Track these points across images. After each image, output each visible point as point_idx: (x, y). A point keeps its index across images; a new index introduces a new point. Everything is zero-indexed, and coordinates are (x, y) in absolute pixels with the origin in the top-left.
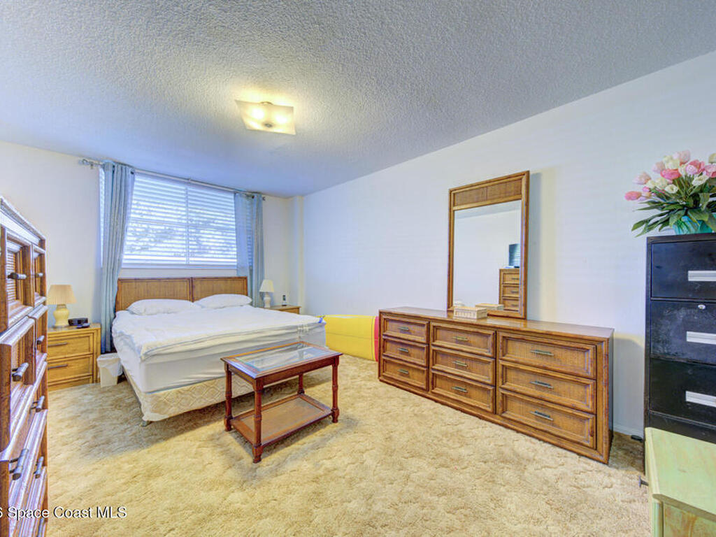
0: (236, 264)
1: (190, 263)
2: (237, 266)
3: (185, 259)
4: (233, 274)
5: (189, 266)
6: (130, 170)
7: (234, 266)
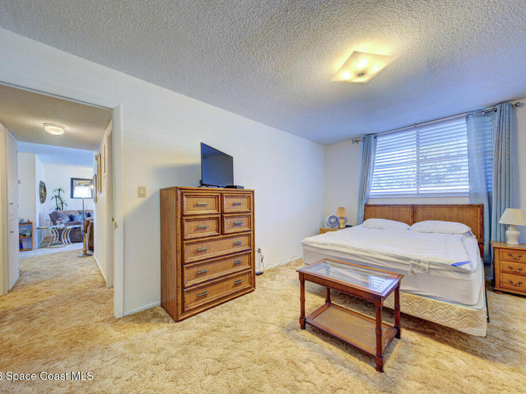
0: (468, 191)
1: (420, 192)
2: (470, 193)
3: (416, 189)
4: (466, 201)
5: (419, 195)
6: (373, 136)
7: (467, 193)
